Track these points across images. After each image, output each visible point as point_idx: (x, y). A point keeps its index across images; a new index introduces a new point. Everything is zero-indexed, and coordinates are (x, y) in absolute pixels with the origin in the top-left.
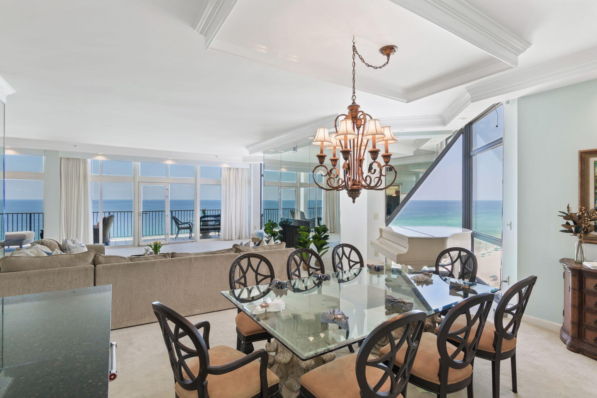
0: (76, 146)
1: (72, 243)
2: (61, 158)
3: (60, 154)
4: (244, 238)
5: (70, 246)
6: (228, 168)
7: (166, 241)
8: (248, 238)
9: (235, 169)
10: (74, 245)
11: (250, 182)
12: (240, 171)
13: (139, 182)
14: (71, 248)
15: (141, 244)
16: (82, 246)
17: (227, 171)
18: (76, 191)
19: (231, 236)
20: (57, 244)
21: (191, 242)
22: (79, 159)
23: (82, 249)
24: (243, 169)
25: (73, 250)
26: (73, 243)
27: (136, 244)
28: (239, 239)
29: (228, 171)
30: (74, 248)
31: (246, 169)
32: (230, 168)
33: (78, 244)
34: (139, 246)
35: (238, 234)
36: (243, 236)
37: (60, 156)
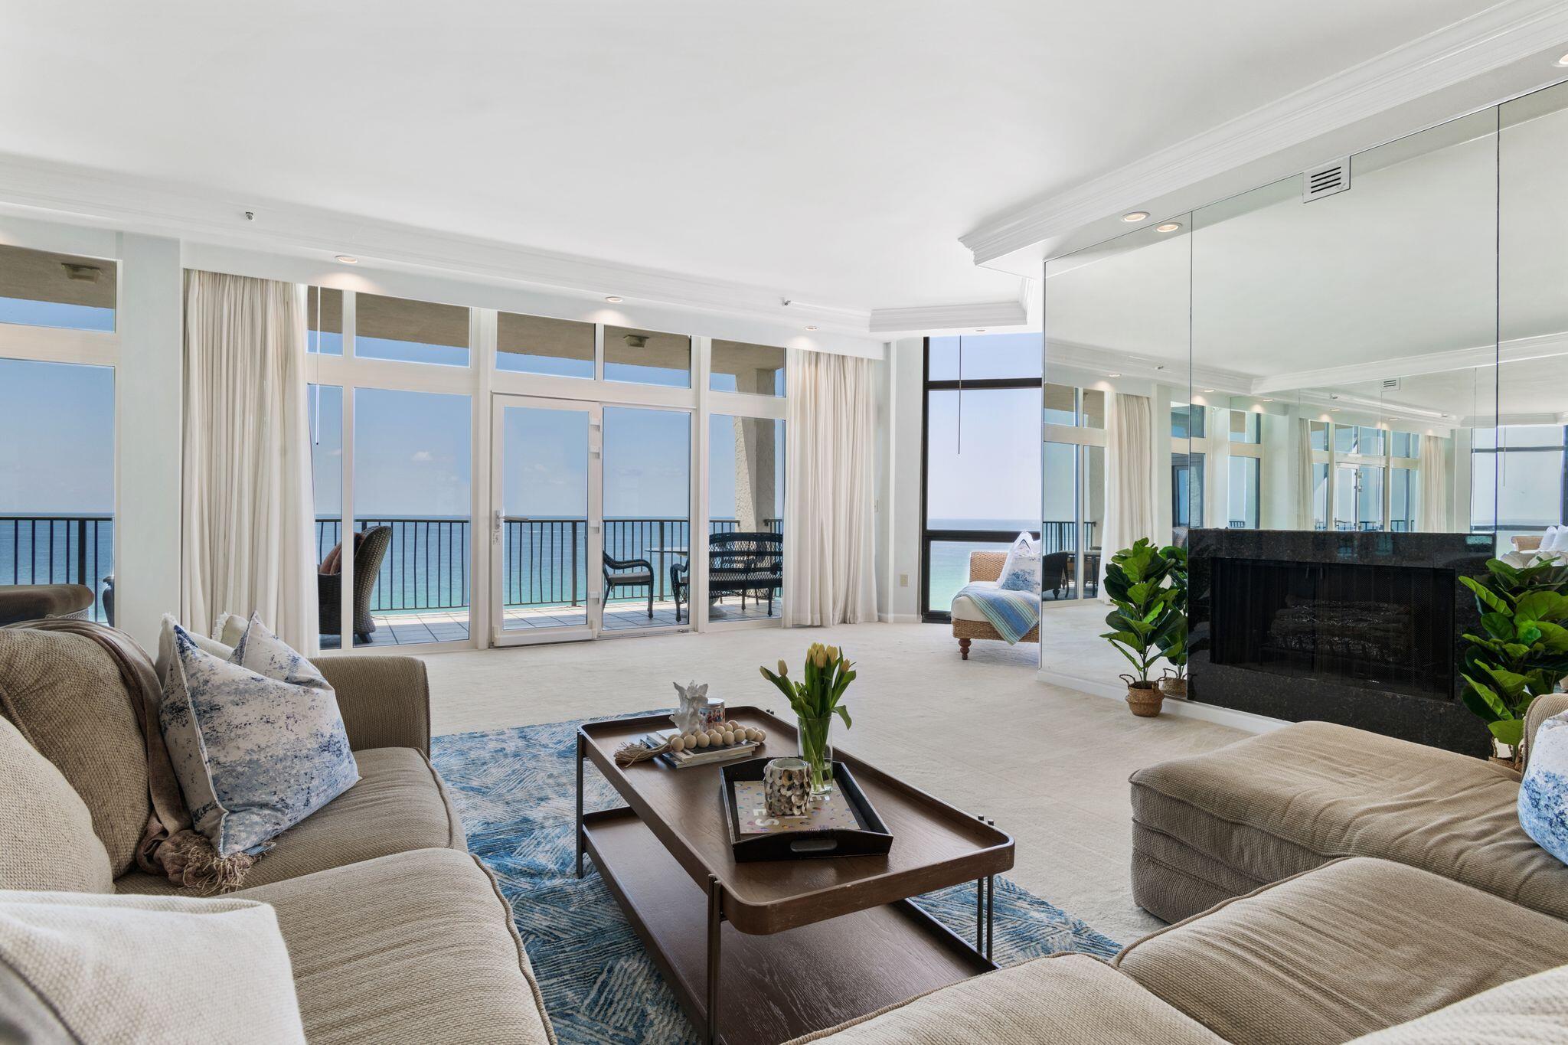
0: (249, 215)
1: (232, 650)
2: (187, 272)
3: (182, 256)
4: (859, 619)
5: (216, 680)
6: (810, 352)
7: (591, 628)
8: (876, 618)
9: (832, 359)
10: (241, 673)
11: (882, 411)
12: (850, 365)
13: (493, 394)
14: (219, 700)
15: (501, 638)
16: (301, 675)
17: (807, 365)
18: (251, 421)
19: (821, 613)
20: (109, 668)
21: (679, 631)
22: (262, 280)
23: (307, 699)
24: (858, 360)
25: (237, 714)
26: (239, 657)
27: (483, 639)
28: (844, 621)
29: (810, 364)
30: (241, 694)
31: (869, 360)
32: (817, 354)
33: (272, 666)
34: (492, 645)
35: (840, 605)
36: (860, 614)
37: (184, 263)
